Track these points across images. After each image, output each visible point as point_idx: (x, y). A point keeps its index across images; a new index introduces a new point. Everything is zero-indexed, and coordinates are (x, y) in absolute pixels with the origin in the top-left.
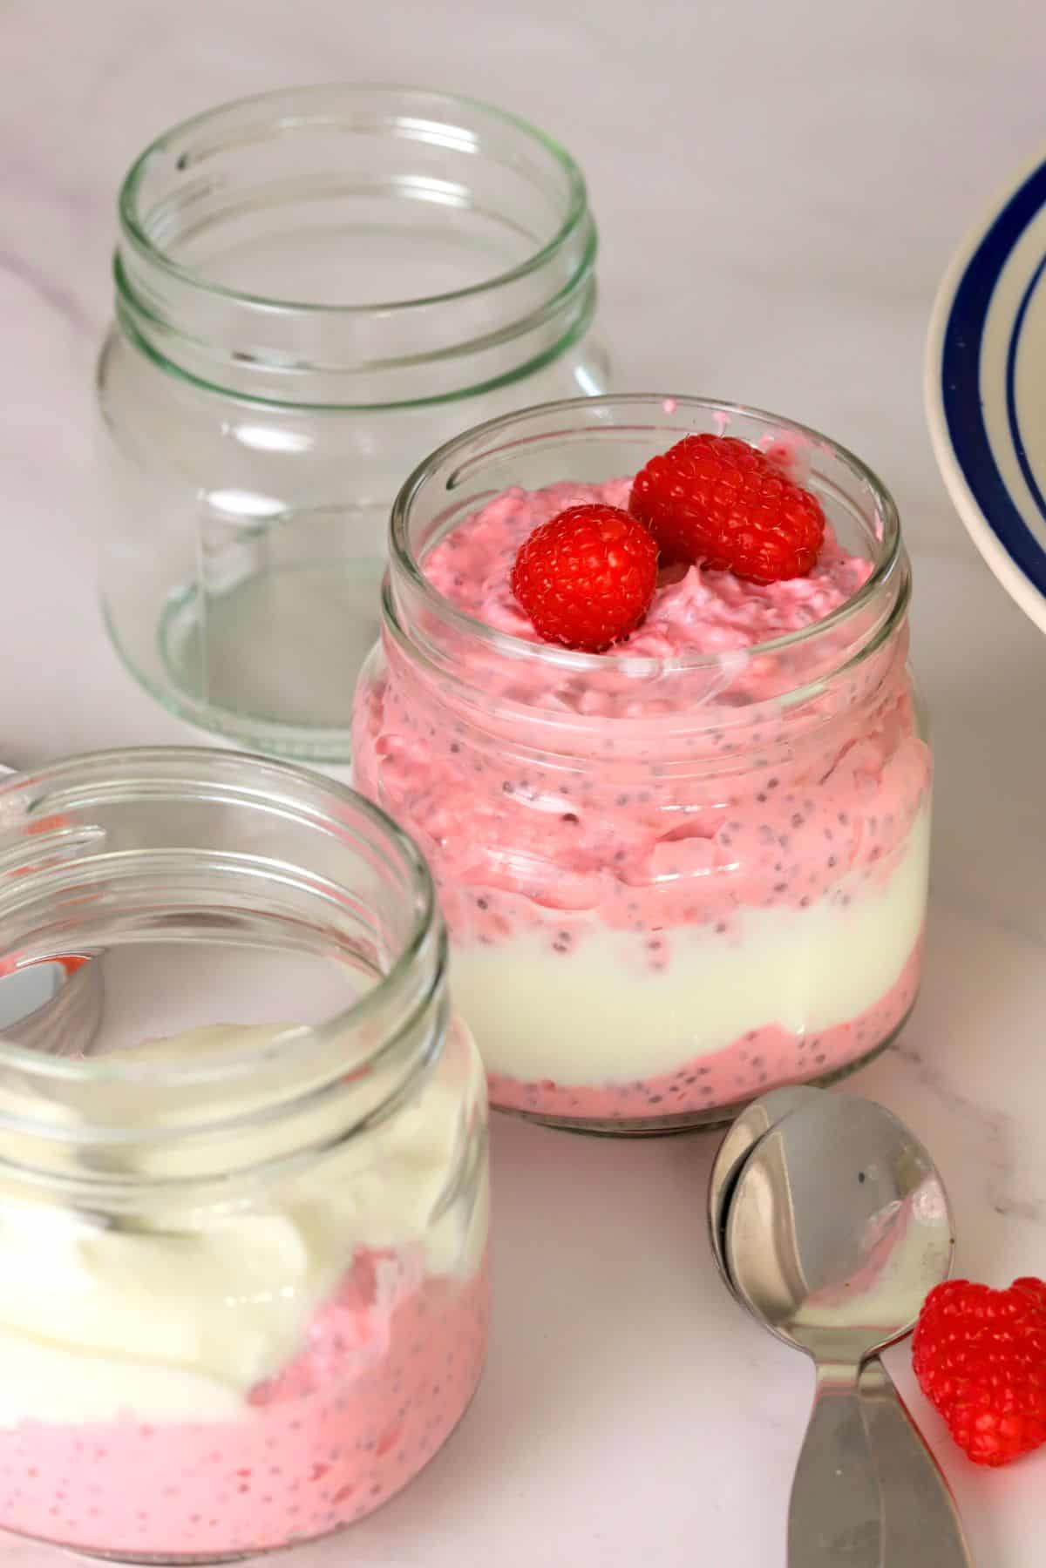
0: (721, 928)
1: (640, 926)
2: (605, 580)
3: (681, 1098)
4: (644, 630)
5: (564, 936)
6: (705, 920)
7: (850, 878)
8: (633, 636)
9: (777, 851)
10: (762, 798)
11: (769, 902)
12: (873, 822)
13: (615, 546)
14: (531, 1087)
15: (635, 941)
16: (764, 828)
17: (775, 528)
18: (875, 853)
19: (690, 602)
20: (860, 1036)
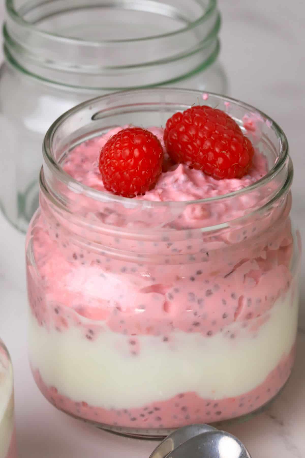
0: (166, 339)
1: (125, 332)
2: (131, 162)
3: (146, 420)
4: (153, 191)
5: (91, 332)
6: (157, 334)
7: (235, 326)
8: (147, 193)
9: (196, 306)
10: (193, 279)
11: (190, 330)
12: (249, 300)
13: (139, 147)
14: (77, 404)
15: (123, 339)
16: (191, 294)
17: (223, 152)
18: (249, 316)
19: (176, 181)
20: (241, 405)
